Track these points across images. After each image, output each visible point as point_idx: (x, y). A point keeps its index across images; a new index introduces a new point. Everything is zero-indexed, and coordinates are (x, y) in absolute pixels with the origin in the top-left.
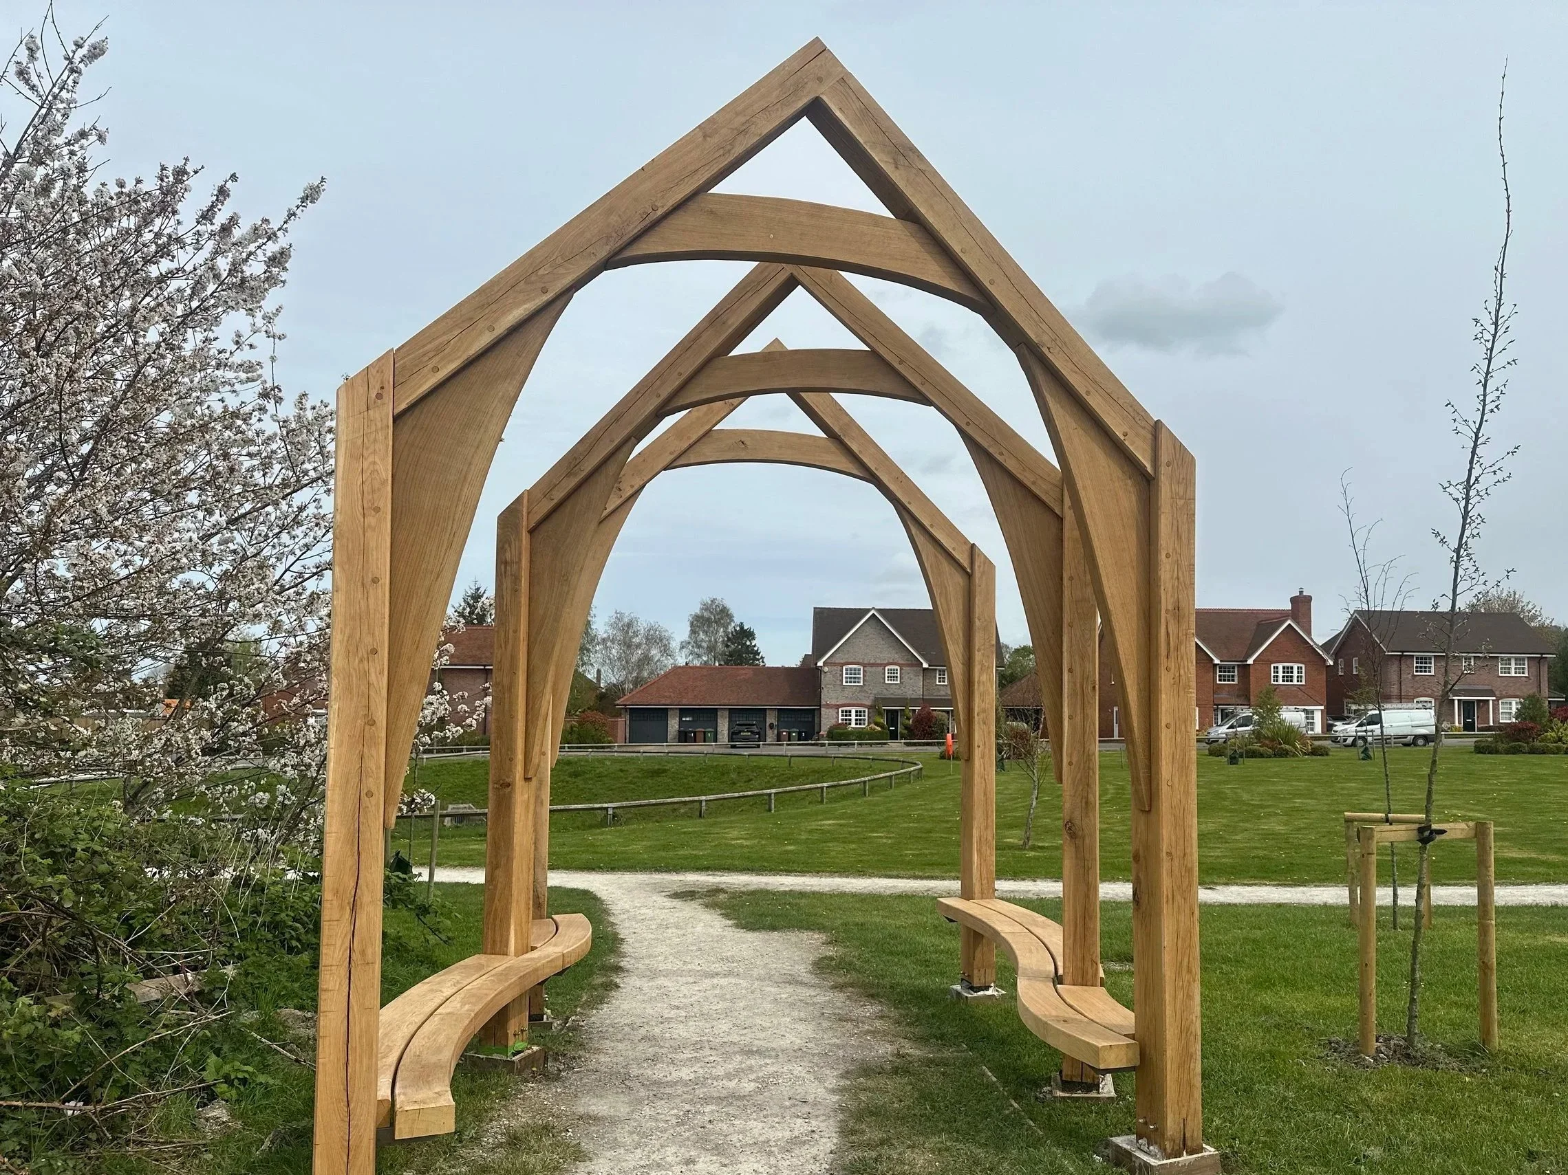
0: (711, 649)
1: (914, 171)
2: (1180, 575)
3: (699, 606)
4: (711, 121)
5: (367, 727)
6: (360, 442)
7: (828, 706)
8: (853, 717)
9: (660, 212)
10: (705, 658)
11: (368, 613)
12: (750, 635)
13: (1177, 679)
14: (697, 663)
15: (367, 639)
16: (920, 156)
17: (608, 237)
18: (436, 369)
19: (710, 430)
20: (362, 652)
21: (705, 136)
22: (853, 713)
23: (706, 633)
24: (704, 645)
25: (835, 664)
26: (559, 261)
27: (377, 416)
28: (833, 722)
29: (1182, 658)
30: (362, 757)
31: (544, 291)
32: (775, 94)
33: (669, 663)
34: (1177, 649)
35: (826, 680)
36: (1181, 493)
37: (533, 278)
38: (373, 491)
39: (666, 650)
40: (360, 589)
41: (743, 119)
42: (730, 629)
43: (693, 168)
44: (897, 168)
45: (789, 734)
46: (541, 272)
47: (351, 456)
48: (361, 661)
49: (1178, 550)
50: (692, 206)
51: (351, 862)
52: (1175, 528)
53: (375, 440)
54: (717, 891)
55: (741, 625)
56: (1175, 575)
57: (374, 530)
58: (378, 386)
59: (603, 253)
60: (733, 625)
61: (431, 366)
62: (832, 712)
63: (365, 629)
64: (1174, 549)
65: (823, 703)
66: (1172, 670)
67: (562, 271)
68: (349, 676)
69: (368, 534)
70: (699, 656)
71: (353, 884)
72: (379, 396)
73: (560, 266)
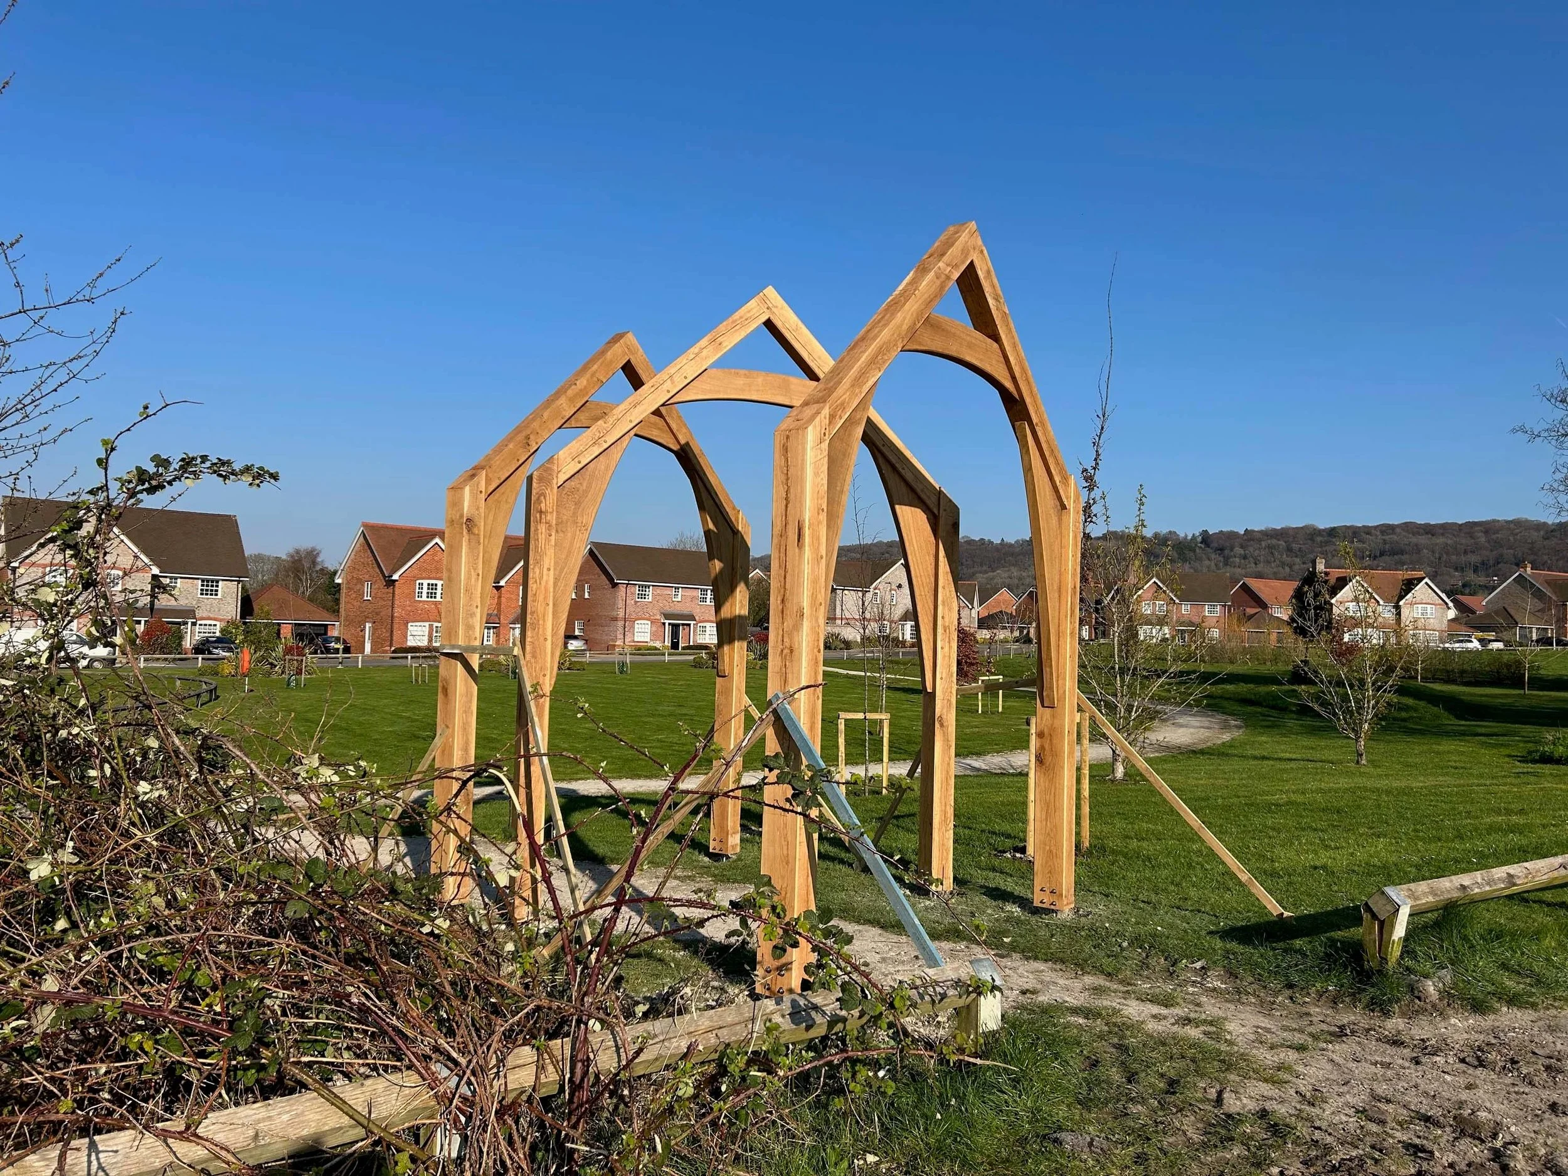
6: (817, 464)
11: (819, 578)
26: (885, 351)
27: (824, 448)
38: (821, 498)
40: (816, 562)
46: (879, 358)
47: (815, 474)
53: (823, 464)
58: (824, 428)
63: (818, 590)
67: (886, 358)
69: (820, 526)
72: (825, 434)
73: (885, 354)
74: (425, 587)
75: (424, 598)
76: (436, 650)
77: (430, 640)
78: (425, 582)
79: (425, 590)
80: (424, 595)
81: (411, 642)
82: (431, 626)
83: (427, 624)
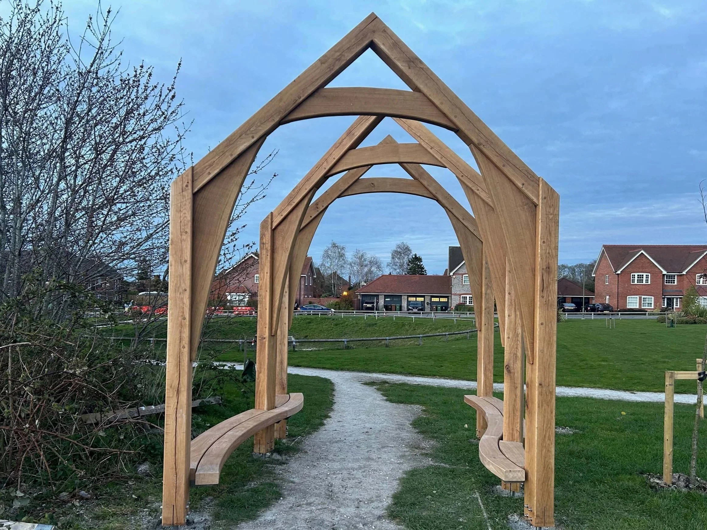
0: (401, 266)
1: (418, 69)
2: (550, 251)
3: (396, 246)
4: (325, 56)
5: (183, 321)
6: (179, 205)
7: (455, 294)
8: (468, 300)
9: (301, 99)
10: (398, 271)
11: (183, 274)
12: (419, 260)
13: (547, 302)
14: (394, 273)
15: (183, 285)
16: (421, 62)
17: (280, 112)
18: (209, 173)
19: (358, 179)
20: (181, 290)
21: (322, 63)
22: (468, 298)
23: (399, 258)
24: (398, 264)
25: (459, 274)
26: (259, 124)
27: (186, 194)
28: (458, 302)
29: (550, 292)
30: (181, 332)
31: (253, 137)
32: (354, 40)
33: (380, 274)
34: (547, 287)
35: (454, 281)
36: (551, 212)
37: (248, 132)
38: (185, 225)
39: (379, 267)
40: (180, 265)
41: (338, 54)
42: (410, 257)
43: (317, 78)
44: (409, 68)
45: (437, 307)
46: (252, 129)
47: (177, 211)
48: (180, 294)
49: (549, 240)
50: (317, 95)
51: (177, 374)
52: (548, 229)
53: (185, 204)
54: (385, 382)
55: (416, 255)
56: (548, 252)
57: (185, 241)
58: (186, 182)
59: (277, 119)
60: (411, 255)
61: (207, 172)
62: (458, 297)
63: (182, 281)
64: (547, 239)
65: (453, 293)
66: (545, 297)
67: (260, 128)
68: (176, 300)
69: (183, 243)
70: (395, 269)
71: (178, 383)
72: (187, 186)
73: (259, 126)
74: (636, 276)
75: (636, 283)
76: (644, 310)
77: (640, 305)
78: (636, 274)
79: (636, 279)
80: (636, 281)
81: (629, 307)
82: (640, 298)
83: (638, 297)
